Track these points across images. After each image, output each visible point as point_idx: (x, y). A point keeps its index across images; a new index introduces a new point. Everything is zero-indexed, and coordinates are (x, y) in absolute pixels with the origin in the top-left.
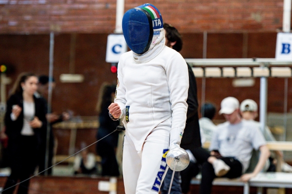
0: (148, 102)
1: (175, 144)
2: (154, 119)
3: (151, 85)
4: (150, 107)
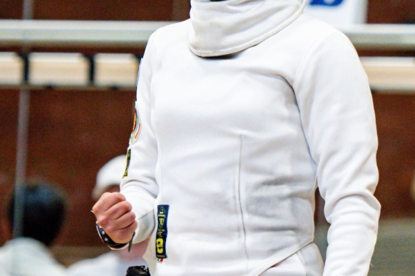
0: (230, 194)
2: (246, 254)
3: (240, 136)
4: (236, 213)
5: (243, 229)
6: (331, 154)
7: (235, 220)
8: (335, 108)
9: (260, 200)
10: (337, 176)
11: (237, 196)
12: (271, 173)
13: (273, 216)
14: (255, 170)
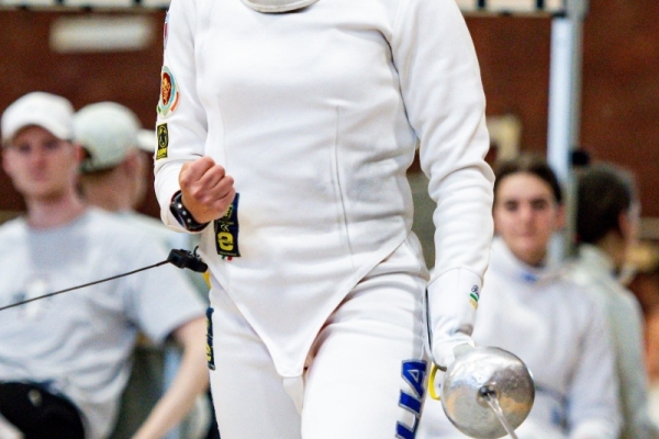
0: (327, 179)
1: (451, 333)
2: (350, 248)
3: (337, 109)
4: (335, 200)
5: (345, 219)
6: (439, 120)
7: (334, 209)
8: (441, 64)
9: (362, 183)
10: (446, 146)
11: (336, 180)
12: (372, 149)
13: (377, 201)
14: (354, 147)
